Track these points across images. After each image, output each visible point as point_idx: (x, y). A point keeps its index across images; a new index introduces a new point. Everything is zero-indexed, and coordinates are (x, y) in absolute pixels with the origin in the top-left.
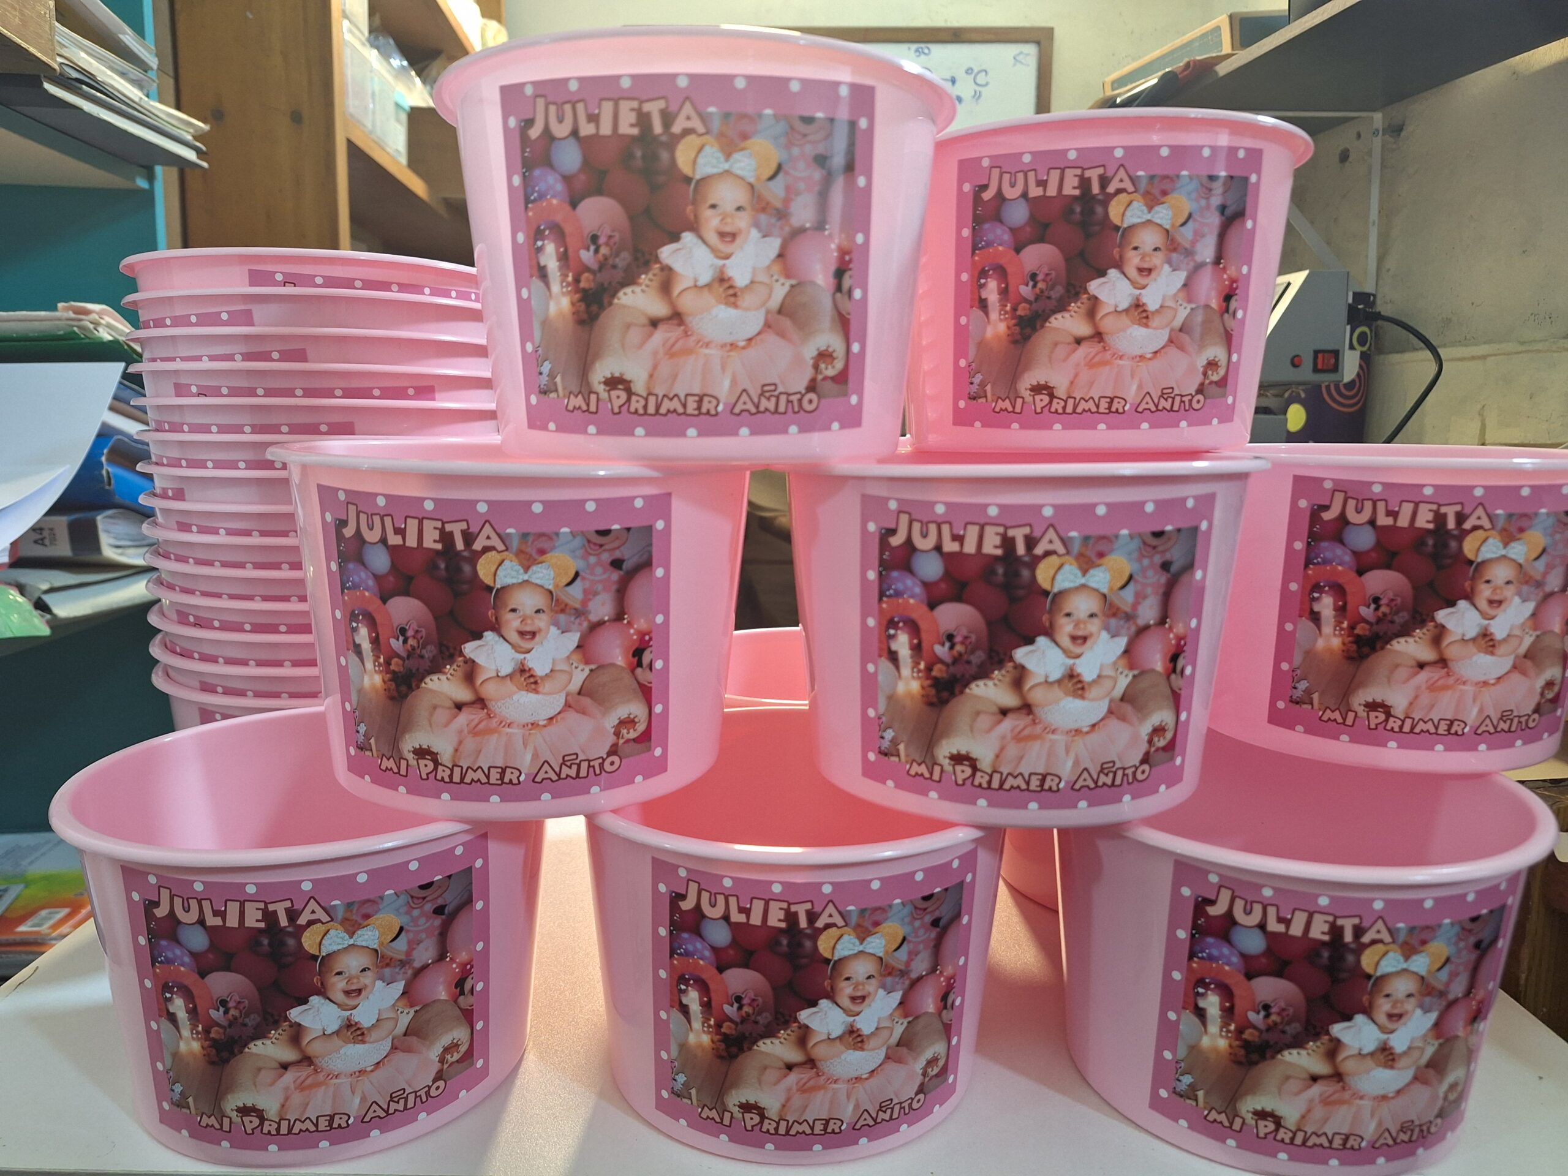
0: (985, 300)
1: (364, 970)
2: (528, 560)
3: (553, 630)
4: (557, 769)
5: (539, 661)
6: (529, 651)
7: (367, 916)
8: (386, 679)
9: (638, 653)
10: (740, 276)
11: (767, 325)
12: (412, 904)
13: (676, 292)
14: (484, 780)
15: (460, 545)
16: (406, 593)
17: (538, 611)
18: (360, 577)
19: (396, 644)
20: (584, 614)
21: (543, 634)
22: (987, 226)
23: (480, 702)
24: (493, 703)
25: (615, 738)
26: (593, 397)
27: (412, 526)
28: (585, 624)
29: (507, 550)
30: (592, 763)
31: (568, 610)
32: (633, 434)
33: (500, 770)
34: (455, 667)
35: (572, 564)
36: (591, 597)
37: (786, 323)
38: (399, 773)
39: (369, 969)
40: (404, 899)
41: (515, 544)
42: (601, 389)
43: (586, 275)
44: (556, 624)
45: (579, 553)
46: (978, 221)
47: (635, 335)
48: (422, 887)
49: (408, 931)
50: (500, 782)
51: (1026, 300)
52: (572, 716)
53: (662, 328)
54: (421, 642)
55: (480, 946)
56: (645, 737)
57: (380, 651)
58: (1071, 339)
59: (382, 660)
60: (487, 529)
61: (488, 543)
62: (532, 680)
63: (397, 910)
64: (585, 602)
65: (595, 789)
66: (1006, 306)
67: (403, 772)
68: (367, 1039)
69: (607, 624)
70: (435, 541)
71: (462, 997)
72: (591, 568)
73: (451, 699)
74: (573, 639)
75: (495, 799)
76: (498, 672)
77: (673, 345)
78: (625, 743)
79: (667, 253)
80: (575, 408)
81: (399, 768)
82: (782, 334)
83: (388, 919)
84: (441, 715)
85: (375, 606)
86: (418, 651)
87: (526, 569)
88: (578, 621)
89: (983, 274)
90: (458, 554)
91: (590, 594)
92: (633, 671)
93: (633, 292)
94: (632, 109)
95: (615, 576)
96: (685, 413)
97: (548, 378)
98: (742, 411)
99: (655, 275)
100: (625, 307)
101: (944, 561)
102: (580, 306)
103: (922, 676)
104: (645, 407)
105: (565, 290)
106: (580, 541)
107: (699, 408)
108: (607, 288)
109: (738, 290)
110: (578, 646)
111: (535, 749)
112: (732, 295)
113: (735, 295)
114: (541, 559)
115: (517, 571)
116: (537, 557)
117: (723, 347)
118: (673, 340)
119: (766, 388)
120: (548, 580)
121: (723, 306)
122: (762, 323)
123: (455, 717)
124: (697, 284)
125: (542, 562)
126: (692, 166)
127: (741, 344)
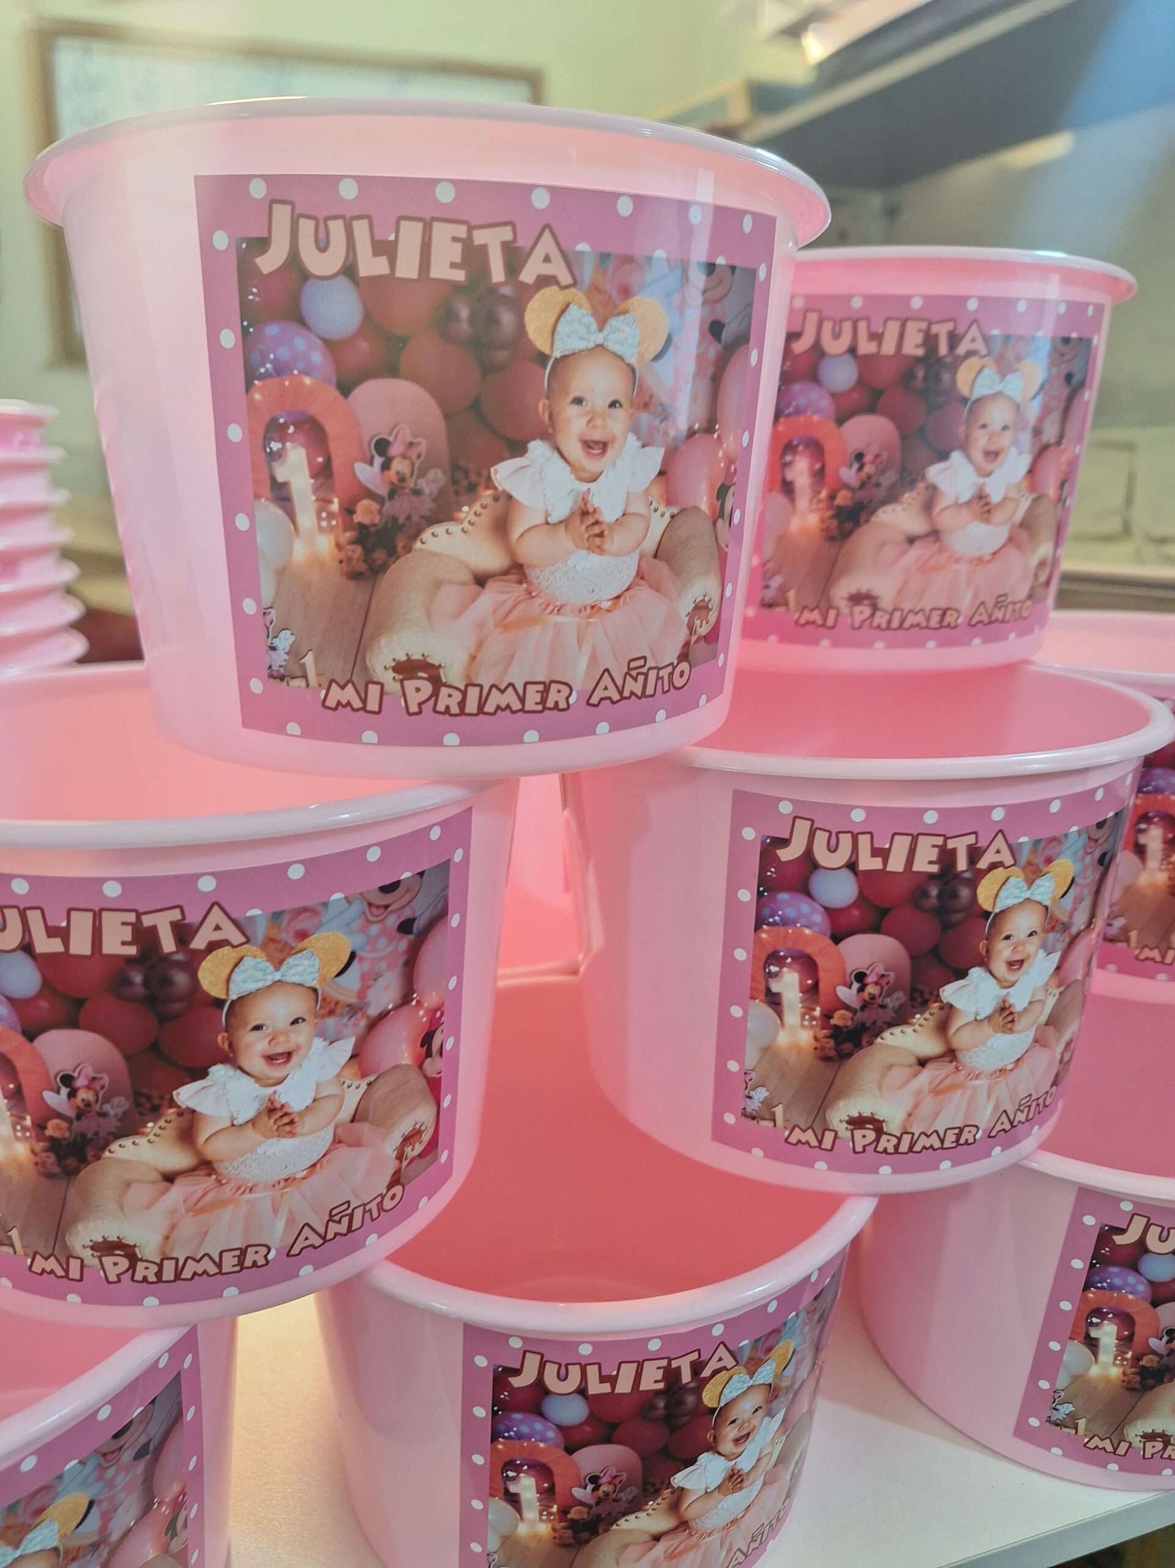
0: (792, 482)
2: (282, 950)
3: (319, 1043)
4: (321, 1230)
5: (296, 1091)
6: (281, 1082)
8: (38, 1150)
10: (609, 505)
11: (640, 576)
13: (517, 532)
14: (213, 1270)
15: (168, 945)
16: (72, 1024)
17: (295, 1022)
19: (55, 1099)
20: (361, 1009)
21: (302, 1052)
22: (798, 386)
23: (205, 1166)
24: (226, 1164)
25: (398, 1162)
26: (374, 690)
27: (81, 923)
28: (362, 1023)
29: (248, 941)
31: (339, 1011)
32: (440, 744)
34: (161, 1123)
35: (345, 944)
36: (370, 983)
37: (662, 568)
38: (65, 1276)
40: (92, 1463)
41: (261, 931)
42: (388, 678)
43: (366, 502)
44: (322, 1034)
45: (357, 924)
46: (786, 381)
47: (448, 598)
48: (117, 1435)
49: (100, 1503)
50: (237, 1269)
51: (848, 487)
52: (343, 1152)
53: (492, 586)
54: (101, 1093)
55: (193, 1463)
56: (433, 1144)
57: (24, 1109)
59: (28, 1122)
60: (216, 915)
61: (218, 936)
62: (286, 1120)
63: (84, 1482)
64: (362, 994)
65: (372, 1239)
66: (820, 492)
67: (74, 1275)
69: (392, 1013)
70: (124, 943)
71: (174, 1540)
72: (372, 942)
73: (156, 1170)
74: (346, 1048)
75: (227, 1293)
76: (233, 1119)
77: (510, 612)
78: (409, 1164)
79: (504, 474)
80: (338, 703)
81: (66, 1270)
82: (657, 587)
83: (71, 1500)
84: (141, 1194)
85: (12, 1045)
86: (97, 1107)
87: (278, 964)
88: (352, 1021)
90: (166, 958)
91: (368, 980)
92: (420, 1066)
93: (447, 531)
94: (455, 239)
95: (403, 944)
96: (522, 710)
97: (287, 657)
98: (602, 699)
99: (484, 507)
100: (434, 554)
101: (859, 882)
102: (353, 551)
103: (817, 1026)
104: (462, 704)
105: (324, 524)
106: (358, 907)
107: (543, 702)
108: (403, 525)
109: (604, 527)
110: (352, 1057)
111: (290, 1212)
112: (596, 535)
113: (601, 535)
114: (300, 946)
115: (264, 971)
116: (293, 944)
117: (580, 611)
118: (508, 605)
119: (633, 665)
120: (311, 973)
121: (584, 552)
122: (634, 573)
123: (164, 1192)
124: (550, 520)
125: (301, 951)
126: (549, 336)
127: (606, 605)
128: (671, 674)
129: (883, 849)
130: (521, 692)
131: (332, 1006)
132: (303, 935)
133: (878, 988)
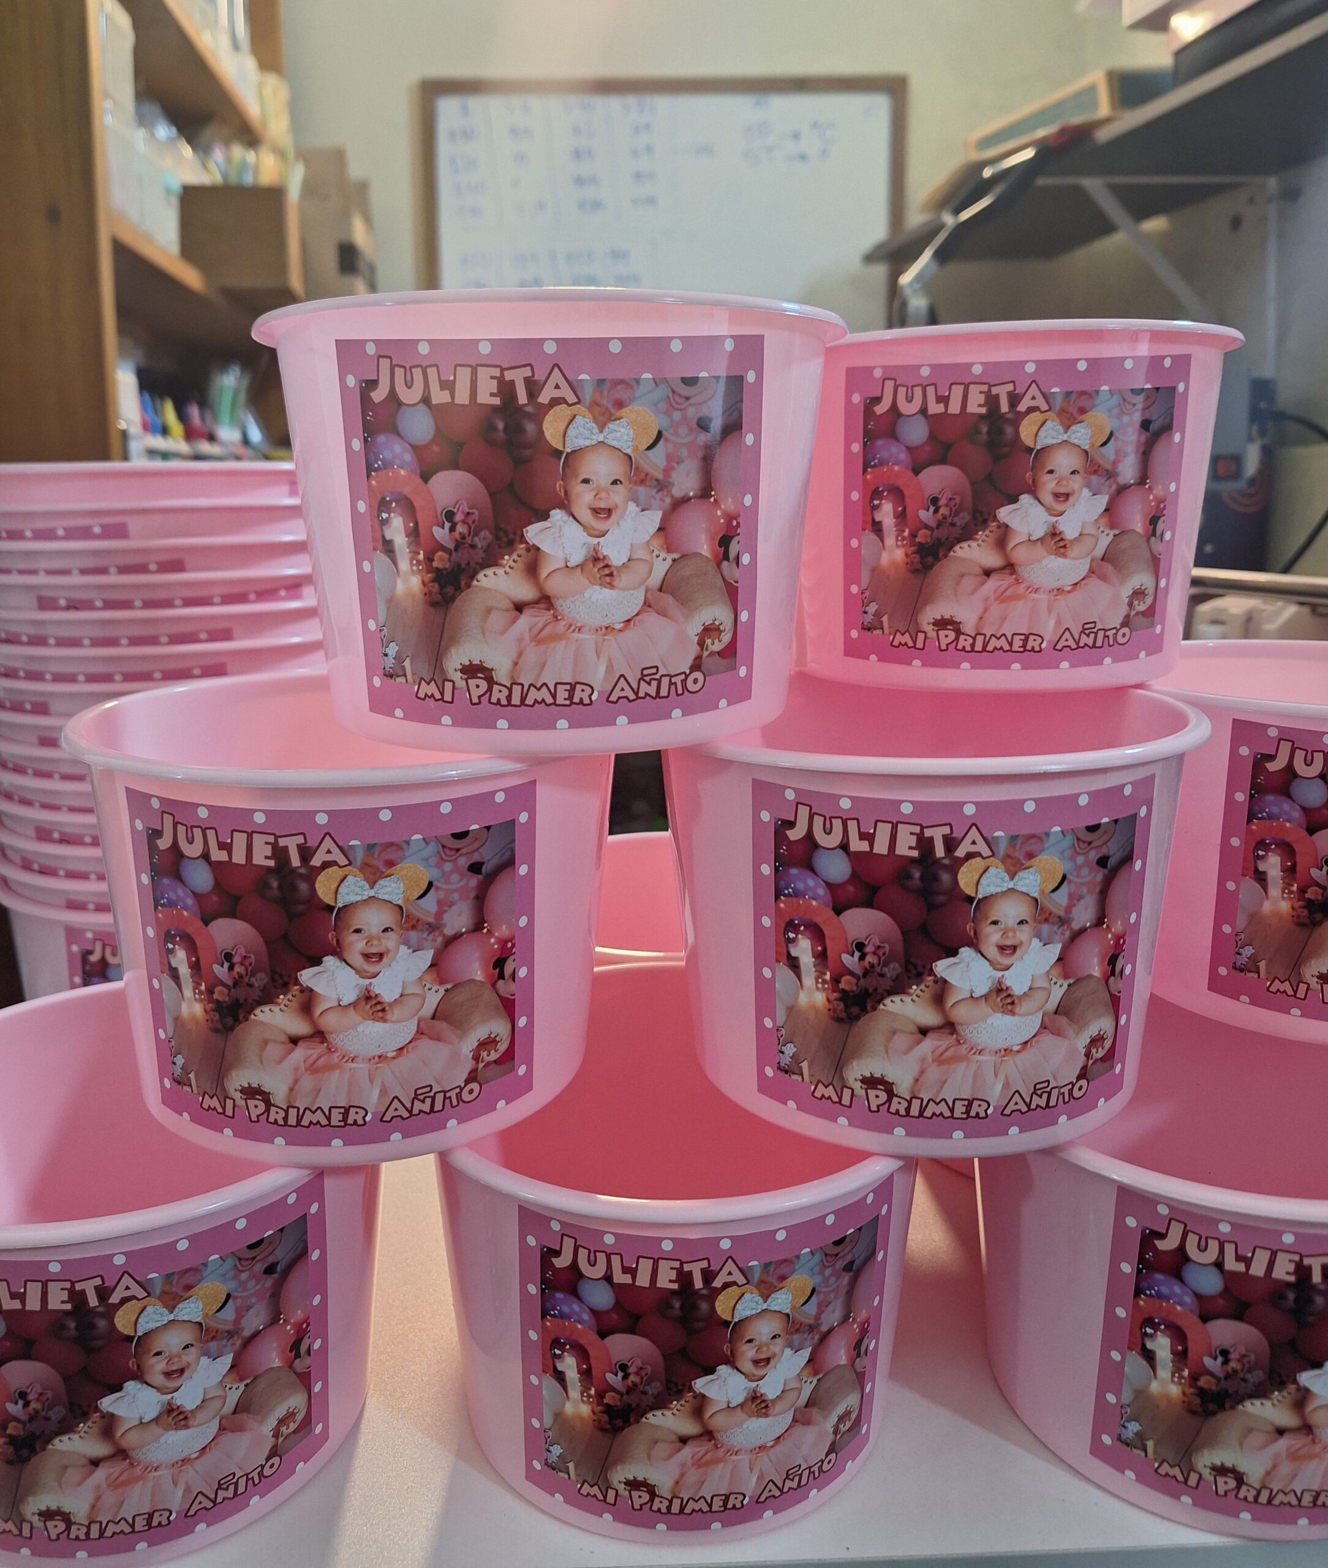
0: (880, 523)
1: (186, 1347)
2: (375, 874)
3: (404, 950)
4: (409, 1106)
5: (387, 986)
6: (375, 976)
7: (188, 1287)
8: (208, 1009)
9: (499, 964)
10: (616, 556)
11: (647, 605)
12: (239, 1266)
13: (544, 574)
14: (324, 1122)
15: (295, 861)
16: (232, 914)
17: (386, 930)
18: (176, 893)
19: (221, 971)
20: (438, 928)
21: (391, 954)
22: (880, 442)
23: (319, 1035)
24: (334, 1035)
25: (474, 1062)
26: (448, 686)
27: (240, 840)
28: (440, 940)
29: (350, 864)
30: (448, 1095)
31: (420, 927)
32: (495, 727)
33: (342, 1110)
34: (289, 996)
35: (425, 875)
36: (446, 908)
37: (668, 600)
38: (224, 1113)
39: (192, 1345)
40: (230, 1262)
41: (359, 856)
42: (457, 677)
43: (440, 553)
44: (406, 943)
45: (434, 860)
46: (869, 438)
47: (497, 620)
48: (251, 1247)
49: (236, 1298)
50: (342, 1124)
51: (927, 527)
52: (425, 1044)
53: (527, 612)
55: (317, 1300)
56: (509, 1056)
57: (201, 977)
58: (979, 571)
59: (203, 987)
60: (328, 843)
61: (329, 858)
62: (379, 1007)
63: (223, 1276)
64: (439, 915)
65: (452, 1123)
66: (904, 531)
67: (229, 1112)
68: (191, 1423)
69: (465, 936)
70: (266, 857)
71: (298, 1361)
72: (446, 876)
73: (285, 1033)
74: (427, 957)
75: (337, 1142)
76: (339, 1000)
77: (540, 631)
78: (484, 1067)
79: (533, 533)
80: (426, 695)
81: (224, 1108)
82: (663, 613)
83: (213, 1287)
84: (274, 1050)
85: (195, 927)
86: (247, 980)
87: (372, 884)
88: (431, 937)
89: (876, 494)
90: (294, 870)
91: (443, 906)
92: (494, 985)
93: (494, 573)
94: (492, 378)
95: (474, 881)
96: (555, 704)
97: (394, 661)
98: (619, 698)
99: (519, 556)
100: (486, 589)
101: (851, 861)
102: (433, 587)
103: (828, 988)
104: (509, 698)
105: (415, 568)
106: (433, 848)
107: (571, 698)
108: (464, 569)
109: (613, 569)
110: (431, 966)
111: (383, 1085)
112: (607, 575)
113: (611, 575)
114: (389, 872)
115: (362, 887)
116: (384, 870)
117: (597, 631)
118: (540, 625)
119: (645, 672)
120: (397, 894)
121: (597, 588)
122: (641, 603)
123: (290, 1052)
124: (568, 564)
125: (390, 876)
126: (562, 438)
127: (618, 626)
128: (684, 682)
129: (869, 833)
130: (553, 690)
131: (414, 922)
132: (390, 864)
133: (876, 957)
